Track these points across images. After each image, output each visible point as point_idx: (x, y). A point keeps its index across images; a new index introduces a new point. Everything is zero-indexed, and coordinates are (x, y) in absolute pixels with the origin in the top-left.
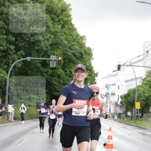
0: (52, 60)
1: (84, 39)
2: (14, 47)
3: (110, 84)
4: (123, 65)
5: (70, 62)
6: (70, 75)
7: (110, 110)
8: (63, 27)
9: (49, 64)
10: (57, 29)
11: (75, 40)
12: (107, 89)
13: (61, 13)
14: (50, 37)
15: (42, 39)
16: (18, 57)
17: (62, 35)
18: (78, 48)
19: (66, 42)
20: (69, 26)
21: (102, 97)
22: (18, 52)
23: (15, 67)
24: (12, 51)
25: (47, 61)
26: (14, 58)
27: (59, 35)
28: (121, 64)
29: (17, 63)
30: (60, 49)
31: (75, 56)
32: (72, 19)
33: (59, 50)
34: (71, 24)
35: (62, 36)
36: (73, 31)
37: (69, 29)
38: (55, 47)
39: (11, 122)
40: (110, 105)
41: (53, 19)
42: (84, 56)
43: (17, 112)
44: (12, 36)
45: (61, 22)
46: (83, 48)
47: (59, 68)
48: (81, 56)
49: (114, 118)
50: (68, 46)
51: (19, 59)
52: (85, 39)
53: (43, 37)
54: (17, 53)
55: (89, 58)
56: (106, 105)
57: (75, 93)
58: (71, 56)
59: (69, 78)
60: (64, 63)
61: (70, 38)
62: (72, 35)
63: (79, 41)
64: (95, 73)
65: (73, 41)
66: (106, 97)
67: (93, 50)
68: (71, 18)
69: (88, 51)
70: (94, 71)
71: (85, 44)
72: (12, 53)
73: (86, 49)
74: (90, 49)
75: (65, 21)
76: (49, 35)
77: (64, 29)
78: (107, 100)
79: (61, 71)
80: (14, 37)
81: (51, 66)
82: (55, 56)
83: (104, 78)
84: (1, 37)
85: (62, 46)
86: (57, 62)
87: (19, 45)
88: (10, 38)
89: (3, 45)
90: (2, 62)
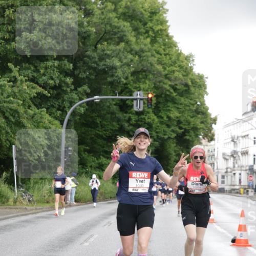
0: (136, 99)
1: (191, 59)
2: (73, 80)
3: (239, 135)
5: (167, 101)
6: (169, 123)
7: (240, 180)
8: (153, 41)
9: (132, 106)
10: (142, 46)
11: (175, 62)
12: (234, 144)
13: (150, 19)
14: (132, 61)
15: (118, 64)
16: (78, 96)
17: (153, 55)
18: (181, 76)
19: (160, 68)
20: (164, 40)
21: (226, 159)
22: (79, 87)
23: (74, 114)
24: (68, 87)
25: (127, 102)
26: (72, 98)
27: (148, 57)
29: (77, 106)
30: (150, 80)
31: (175, 89)
32: (169, 26)
33: (147, 82)
34: (167, 35)
35: (153, 58)
36: (171, 47)
37: (165, 45)
38: (141, 76)
39: (70, 206)
40: (240, 172)
41: (136, 29)
42: (192, 89)
43: (80, 190)
44: (68, 61)
45: (151, 33)
46: (190, 76)
47: (148, 113)
48: (186, 90)
49: (247, 193)
50: (163, 73)
51: (81, 99)
52: (193, 60)
53: (120, 60)
54: (77, 90)
55: (201, 92)
56: (234, 172)
57: (133, 165)
58: (168, 91)
59: (166, 129)
60: (158, 103)
61: (166, 60)
62: (169, 55)
63: (182, 63)
64: (211, 118)
65: (172, 65)
66: (232, 159)
67: (207, 78)
68: (166, 25)
69: (198, 81)
70: (210, 115)
71: (192, 69)
73: (195, 77)
74: (201, 77)
75: (158, 31)
76: (130, 56)
77: (156, 45)
78: (234, 163)
79: (152, 117)
80: (71, 63)
81: (135, 109)
82: (141, 92)
83: (228, 125)
84: (50, 63)
85: (154, 75)
86: (146, 102)
87: (80, 76)
88: (65, 65)
89: (54, 77)
90: (53, 106)
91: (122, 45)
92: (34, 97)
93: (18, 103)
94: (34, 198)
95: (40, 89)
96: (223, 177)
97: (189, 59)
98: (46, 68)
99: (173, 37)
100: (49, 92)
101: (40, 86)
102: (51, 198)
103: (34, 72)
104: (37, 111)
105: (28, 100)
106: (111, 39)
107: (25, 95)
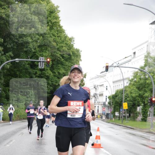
0: (40, 62)
1: (73, 40)
2: (3, 49)
3: (98, 84)
4: (111, 66)
5: (58, 63)
6: (59, 76)
7: (98, 110)
8: (51, 28)
9: (38, 66)
11: (63, 41)
12: (95, 90)
13: (49, 15)
14: (38, 39)
15: (30, 40)
16: (6, 58)
18: (66, 49)
19: (54, 44)
20: (57, 28)
23: (3, 68)
24: (0, 52)
25: (35, 63)
27: (48, 37)
28: (109, 65)
29: (5, 64)
30: (48, 51)
31: (63, 57)
32: (60, 20)
33: (47, 52)
34: (59, 26)
35: (51, 38)
36: (61, 32)
37: (58, 31)
38: (43, 48)
40: (98, 105)
42: (73, 57)
45: (50, 23)
46: (72, 50)
47: (47, 70)
48: (69, 58)
49: (102, 118)
50: (57, 47)
51: (8, 60)
52: (73, 41)
53: (32, 38)
54: (5, 55)
55: (77, 59)
56: (95, 106)
57: (71, 94)
58: (59, 58)
59: (57, 80)
60: (53, 64)
61: (58, 39)
62: (60, 37)
63: (67, 42)
65: (61, 43)
66: (94, 98)
67: (81, 51)
68: (59, 20)
69: (76, 53)
71: (73, 46)
72: (0, 54)
73: (75, 51)
74: (78, 51)
75: (54, 23)
76: (37, 36)
77: (53, 31)
78: (95, 100)
79: (49, 72)
80: (2, 38)
81: (40, 67)
82: (43, 58)
83: (93, 79)
85: (51, 48)
86: (46, 63)
97: (72, 40)
99: (62, 26)
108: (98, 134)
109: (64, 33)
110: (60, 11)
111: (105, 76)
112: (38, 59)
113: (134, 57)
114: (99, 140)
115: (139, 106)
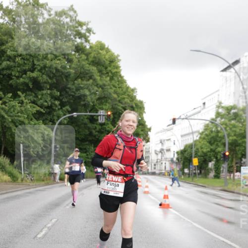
0: (100, 115)
2: (59, 103)
3: (165, 139)
4: (178, 119)
7: (165, 167)
8: (112, 79)
9: (98, 120)
10: (104, 82)
11: (125, 93)
12: (162, 145)
13: (109, 65)
14: (97, 91)
15: (87, 93)
16: (63, 113)
17: (111, 88)
18: (129, 101)
19: (115, 96)
20: (118, 78)
21: (157, 154)
22: (64, 107)
24: (56, 107)
25: (95, 117)
26: (59, 114)
27: (108, 89)
28: (176, 117)
29: (62, 119)
30: (109, 103)
32: (121, 70)
33: (107, 104)
34: (120, 76)
35: (111, 90)
36: (122, 83)
37: (118, 81)
38: (103, 101)
39: (58, 183)
40: (165, 162)
41: (100, 71)
44: (57, 90)
45: (110, 74)
46: (135, 101)
47: (108, 124)
49: (169, 175)
50: (118, 99)
51: (65, 115)
52: (136, 92)
53: (90, 91)
54: (62, 109)
55: (141, 111)
56: (161, 162)
58: (121, 110)
60: (114, 118)
61: (119, 91)
62: (121, 88)
63: (129, 93)
64: (148, 128)
65: (123, 94)
66: (160, 153)
69: (139, 104)
70: (147, 126)
72: (57, 109)
73: (138, 102)
74: (141, 102)
75: (114, 73)
76: (96, 88)
77: (113, 82)
78: (161, 156)
79: (110, 127)
80: (59, 92)
81: (100, 121)
82: (104, 111)
83: (158, 132)
84: (45, 92)
85: (111, 100)
86: (106, 117)
87: (63, 100)
88: (54, 93)
89: (47, 100)
90: (46, 119)
91: (91, 81)
92: (35, 113)
93: (24, 117)
94: (35, 178)
95: (38, 108)
96: (155, 165)
97: (134, 91)
98: (42, 95)
99: (123, 77)
100: (44, 110)
101: (39, 106)
102: (45, 178)
103: (35, 97)
104: (36, 122)
105: (31, 115)
106: (84, 77)
107: (28, 112)
108: (166, 193)
109: (126, 83)
110: (120, 60)
111: (172, 129)
112: (97, 113)
113: (204, 108)
114: (167, 200)
115: (210, 161)
